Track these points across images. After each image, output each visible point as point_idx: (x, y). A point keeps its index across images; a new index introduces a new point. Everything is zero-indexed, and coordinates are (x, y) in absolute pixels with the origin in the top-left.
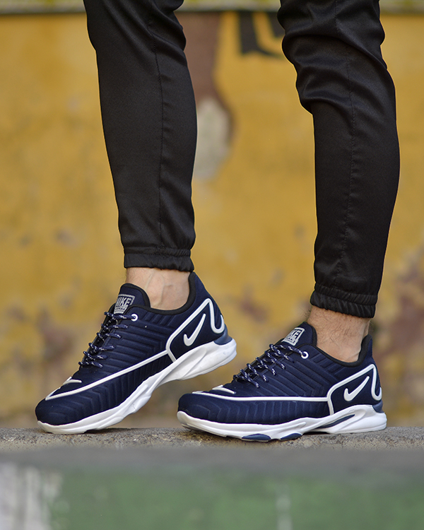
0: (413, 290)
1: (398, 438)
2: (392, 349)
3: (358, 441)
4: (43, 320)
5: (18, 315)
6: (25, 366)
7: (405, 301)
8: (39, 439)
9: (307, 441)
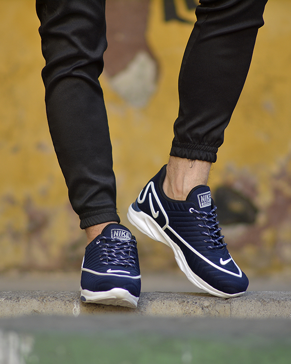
0: (283, 185)
1: (269, 300)
2: (268, 225)
3: (242, 302)
4: (27, 204)
5: (11, 201)
6: (15, 236)
7: (277, 192)
8: (22, 299)
9: (207, 301)
